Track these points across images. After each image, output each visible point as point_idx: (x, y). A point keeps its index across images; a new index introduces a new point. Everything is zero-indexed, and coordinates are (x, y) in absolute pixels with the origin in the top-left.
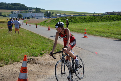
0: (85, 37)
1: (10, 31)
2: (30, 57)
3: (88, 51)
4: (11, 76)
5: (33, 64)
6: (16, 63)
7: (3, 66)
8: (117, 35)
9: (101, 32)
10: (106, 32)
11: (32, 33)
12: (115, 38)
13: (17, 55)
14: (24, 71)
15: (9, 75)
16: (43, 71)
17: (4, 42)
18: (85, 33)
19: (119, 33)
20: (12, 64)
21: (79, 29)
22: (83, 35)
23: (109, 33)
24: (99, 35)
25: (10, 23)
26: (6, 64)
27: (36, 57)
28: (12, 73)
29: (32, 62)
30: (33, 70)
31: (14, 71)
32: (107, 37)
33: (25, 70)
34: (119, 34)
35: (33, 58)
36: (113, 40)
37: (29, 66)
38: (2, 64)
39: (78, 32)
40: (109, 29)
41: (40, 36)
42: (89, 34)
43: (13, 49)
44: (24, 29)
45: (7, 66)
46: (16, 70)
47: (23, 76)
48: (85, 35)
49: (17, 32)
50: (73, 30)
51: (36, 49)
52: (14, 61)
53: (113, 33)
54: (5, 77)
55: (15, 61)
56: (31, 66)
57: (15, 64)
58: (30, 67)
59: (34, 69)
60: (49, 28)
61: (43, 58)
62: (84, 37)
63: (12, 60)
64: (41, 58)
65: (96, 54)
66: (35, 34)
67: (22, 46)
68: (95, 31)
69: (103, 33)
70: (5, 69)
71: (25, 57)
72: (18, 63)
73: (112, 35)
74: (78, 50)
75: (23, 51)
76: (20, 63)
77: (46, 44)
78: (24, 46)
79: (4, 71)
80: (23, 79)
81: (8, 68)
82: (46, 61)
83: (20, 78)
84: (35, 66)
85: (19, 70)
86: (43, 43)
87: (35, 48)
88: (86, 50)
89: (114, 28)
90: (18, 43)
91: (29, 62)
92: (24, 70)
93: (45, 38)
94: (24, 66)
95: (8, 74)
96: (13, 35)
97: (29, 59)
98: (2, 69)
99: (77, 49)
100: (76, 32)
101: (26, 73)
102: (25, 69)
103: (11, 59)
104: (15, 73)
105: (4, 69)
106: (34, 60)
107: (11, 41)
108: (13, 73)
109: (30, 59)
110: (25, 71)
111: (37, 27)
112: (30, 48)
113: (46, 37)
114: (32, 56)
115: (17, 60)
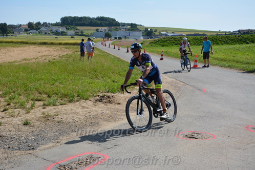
0: (195, 66)
2: (104, 94)
3: (194, 87)
5: (107, 103)
6: (84, 101)
7: (65, 104)
8: (245, 65)
9: (222, 60)
10: (230, 60)
11: (119, 59)
12: (241, 69)
13: (87, 91)
16: (119, 113)
17: (76, 71)
18: (196, 61)
19: (249, 61)
20: (78, 103)
23: (234, 61)
24: (217, 65)
26: (70, 102)
27: (113, 94)
29: (106, 100)
30: (105, 111)
32: (229, 67)
34: (248, 63)
35: (109, 94)
36: (236, 72)
37: (100, 106)
40: (235, 55)
43: (85, 81)
44: (109, 54)
45: (70, 104)
48: (195, 64)
51: (116, 82)
52: (81, 98)
53: (241, 62)
55: (83, 99)
56: (103, 105)
57: (81, 102)
58: (101, 108)
59: (107, 110)
60: (145, 52)
62: (193, 67)
64: (120, 95)
66: (123, 61)
67: (99, 78)
68: (213, 58)
69: (225, 61)
72: (87, 101)
74: (179, 85)
75: (100, 85)
78: (102, 78)
79: (64, 111)
81: (71, 107)
84: (109, 105)
87: (116, 80)
88: (191, 86)
89: (243, 55)
90: (95, 73)
91: (101, 100)
96: (91, 63)
99: (178, 83)
103: (78, 96)
105: (65, 108)
106: (109, 97)
107: (86, 71)
109: (104, 96)
112: (109, 80)
114: (108, 92)
115: (86, 97)
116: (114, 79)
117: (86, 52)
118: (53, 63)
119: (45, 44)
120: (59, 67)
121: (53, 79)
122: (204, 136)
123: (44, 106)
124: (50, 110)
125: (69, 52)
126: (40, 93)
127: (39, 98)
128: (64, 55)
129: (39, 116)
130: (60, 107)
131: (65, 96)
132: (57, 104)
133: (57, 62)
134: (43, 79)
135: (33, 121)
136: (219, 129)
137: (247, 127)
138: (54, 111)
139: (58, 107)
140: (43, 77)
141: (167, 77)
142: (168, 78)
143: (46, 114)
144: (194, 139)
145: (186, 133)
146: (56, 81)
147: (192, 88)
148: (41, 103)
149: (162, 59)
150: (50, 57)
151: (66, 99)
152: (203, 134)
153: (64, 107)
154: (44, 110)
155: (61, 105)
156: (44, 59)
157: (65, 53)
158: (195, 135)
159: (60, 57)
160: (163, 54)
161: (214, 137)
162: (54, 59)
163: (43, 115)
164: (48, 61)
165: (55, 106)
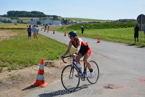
0: (98, 42)
1: (30, 37)
2: (47, 61)
3: (101, 55)
4: (30, 78)
5: (50, 67)
6: (35, 66)
7: (23, 68)
8: (128, 41)
9: (113, 38)
10: (118, 38)
11: (49, 38)
12: (126, 44)
13: (35, 59)
17: (24, 47)
18: (99, 39)
19: (130, 38)
20: (31, 67)
21: (93, 35)
23: (121, 38)
24: (111, 41)
25: (29, 29)
26: (26, 67)
27: (53, 61)
28: (31, 75)
29: (49, 65)
30: (49, 72)
31: (33, 73)
32: (119, 42)
34: (130, 40)
35: (50, 61)
36: (124, 45)
37: (46, 69)
38: (22, 66)
39: (92, 38)
40: (121, 35)
41: (57, 42)
42: (102, 39)
43: (32, 53)
44: (42, 35)
45: (26, 69)
46: (34, 72)
47: (40, 78)
48: (99, 41)
49: (36, 37)
50: (87, 36)
51: (53, 53)
52: (32, 64)
53: (125, 39)
54: (25, 79)
55: (34, 64)
57: (33, 66)
59: (51, 71)
60: (65, 34)
61: (59, 62)
62: (97, 43)
64: (57, 61)
65: (109, 58)
66: (52, 39)
67: (40, 51)
68: (108, 37)
69: (115, 38)
70: (25, 71)
71: (42, 60)
72: (36, 66)
73: (124, 41)
75: (41, 55)
76: (38, 66)
77: (62, 49)
78: (42, 50)
79: (23, 73)
80: (41, 81)
82: (62, 64)
84: (52, 68)
85: (37, 72)
86: (60, 48)
87: (52, 52)
88: (99, 54)
89: (125, 34)
90: (37, 48)
91: (46, 65)
92: (41, 73)
93: (61, 44)
94: (41, 69)
95: (27, 76)
96: (32, 41)
97: (46, 63)
98: (22, 71)
100: (90, 37)
101: (43, 75)
102: (42, 71)
103: (30, 63)
104: (33, 75)
106: (50, 63)
107: (30, 46)
111: (54, 33)
112: (47, 52)
113: (63, 42)
114: (49, 60)
115: (35, 63)
116: (50, 51)
117: (32, 34)
118: (7, 41)
120: (12, 44)
121: (10, 52)
122: (116, 87)
123: (9, 70)
124: (13, 72)
125: (16, 34)
126: (4, 61)
127: (4, 65)
128: (13, 36)
129: (7, 77)
130: (20, 70)
131: (22, 63)
132: (17, 68)
133: (10, 40)
135: (4, 80)
136: (124, 82)
137: (141, 80)
138: (17, 73)
139: (18, 70)
140: (3, 51)
143: (12, 76)
144: (111, 89)
145: (105, 85)
146: (13, 53)
147: (100, 56)
148: (6, 68)
150: (3, 37)
152: (115, 85)
153: (23, 70)
154: (9, 73)
155: (20, 69)
158: (111, 86)
159: (10, 37)
161: (123, 87)
162: (6, 39)
163: (10, 76)
164: (2, 40)
165: (16, 70)
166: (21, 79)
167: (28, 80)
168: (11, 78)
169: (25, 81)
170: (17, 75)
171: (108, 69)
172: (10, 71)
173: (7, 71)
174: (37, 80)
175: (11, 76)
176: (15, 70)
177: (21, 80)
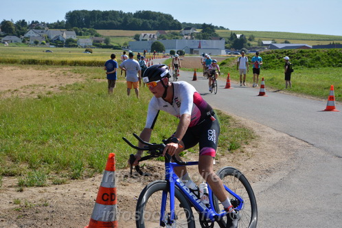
0: (330, 109)
3: (326, 150)
4: (75, 213)
5: (148, 180)
7: (63, 183)
14: (108, 199)
15: (70, 210)
17: (90, 117)
18: (331, 98)
20: (89, 180)
21: (319, 86)
22: (323, 104)
25: (110, 65)
26: (73, 178)
28: (82, 202)
31: (88, 198)
33: (108, 195)
35: (152, 163)
37: (134, 187)
38: (62, 177)
39: (313, 94)
45: (73, 183)
47: (103, 213)
48: (331, 103)
50: (299, 88)
52: (94, 171)
54: (59, 215)
55: (100, 172)
57: (97, 178)
58: (134, 190)
60: (228, 80)
62: (326, 110)
63: (93, 168)
70: (67, 191)
71: (111, 160)
74: (295, 147)
79: (61, 196)
80: (104, 223)
81: (74, 189)
83: (95, 219)
88: (320, 148)
92: (105, 197)
95: (70, 206)
96: (121, 101)
98: (57, 191)
99: (294, 142)
100: (307, 94)
101: (112, 204)
102: (108, 193)
103: (91, 166)
104: (88, 205)
105: (63, 191)
106: (152, 169)
107: (111, 116)
108: (84, 205)
110: (110, 200)
116: (164, 134)
118: (47, 100)
119: (33, 62)
120: (58, 109)
121: (44, 133)
123: (21, 187)
124: (32, 195)
125: (80, 80)
126: (14, 160)
127: (11, 170)
128: (70, 86)
129: (7, 207)
130: (52, 189)
131: (66, 165)
132: (47, 182)
133: (55, 98)
134: (24, 132)
138: (40, 197)
139: (48, 189)
140: (25, 127)
141: (271, 130)
142: (274, 132)
143: (23, 204)
146: (49, 135)
147: (322, 153)
148: (15, 181)
149: (262, 94)
150: (41, 88)
151: (65, 173)
153: (61, 189)
154: (19, 196)
155: (54, 184)
156: (29, 92)
157: (71, 81)
159: (61, 88)
160: (264, 83)
162: (49, 93)
163: (15, 206)
164: (36, 97)
165: (42, 186)
166: (46, 216)
167: (69, 218)
168: (18, 210)
169: (59, 221)
170: (39, 203)
171: (335, 195)
172: (21, 191)
173: (13, 189)
174: (93, 221)
175: (18, 205)
176: (37, 186)
177: (47, 219)
